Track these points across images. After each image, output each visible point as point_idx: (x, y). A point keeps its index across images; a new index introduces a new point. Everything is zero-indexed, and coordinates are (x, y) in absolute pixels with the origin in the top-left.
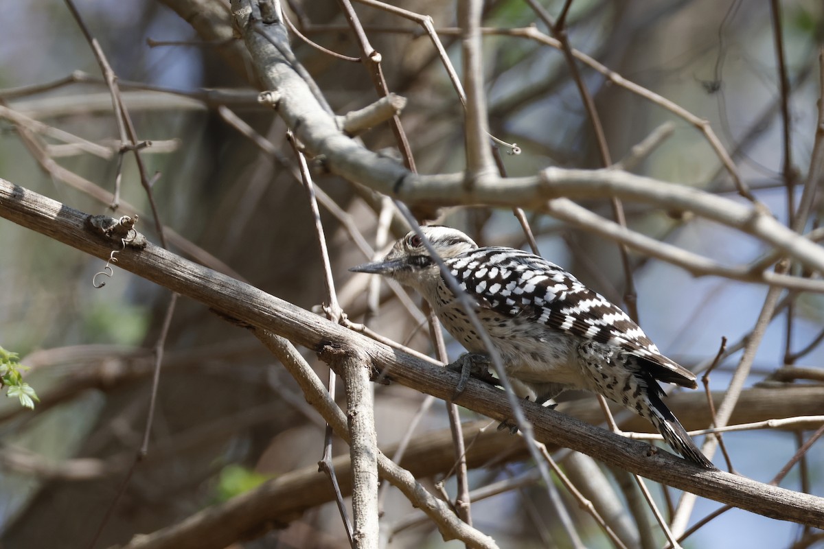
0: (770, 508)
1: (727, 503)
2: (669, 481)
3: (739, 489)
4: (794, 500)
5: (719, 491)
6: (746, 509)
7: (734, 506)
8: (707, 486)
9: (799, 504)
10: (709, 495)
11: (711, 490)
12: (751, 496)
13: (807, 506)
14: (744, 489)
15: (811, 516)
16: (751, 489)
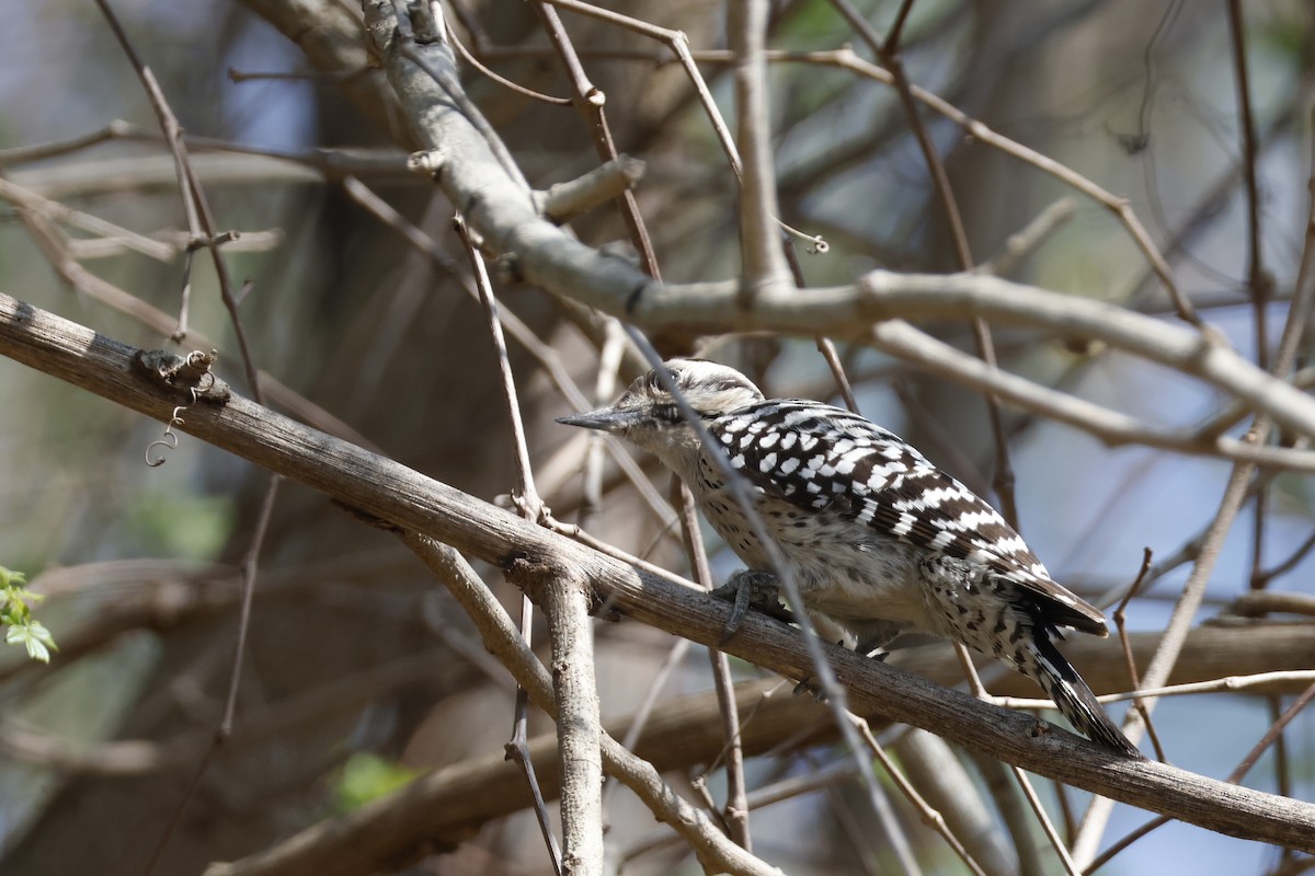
0: (1229, 820)
1: (1160, 812)
3: (1179, 790)
4: (1268, 807)
5: (1147, 793)
7: (1173, 818)
8: (1129, 784)
10: (1131, 799)
11: (1136, 791)
12: (1199, 800)
13: (1287, 817)
14: (1187, 789)
15: (1294, 833)
16: (1199, 789)
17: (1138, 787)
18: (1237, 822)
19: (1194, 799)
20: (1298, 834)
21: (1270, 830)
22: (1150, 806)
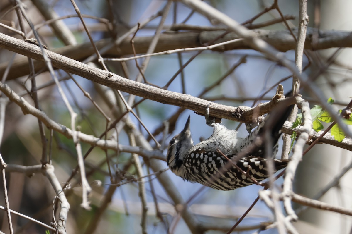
0: (162, 99)
1: (143, 97)
2: (118, 88)
3: (148, 91)
4: (173, 95)
5: (140, 92)
6: (152, 100)
7: (147, 98)
8: (135, 90)
9: (175, 97)
10: (135, 94)
11: (137, 92)
12: (154, 94)
13: (178, 98)
14: (150, 91)
15: (180, 102)
16: (154, 91)
17: (137, 90)
18: (164, 100)
19: (152, 93)
20: (181, 103)
21: (173, 102)
22: (141, 96)
